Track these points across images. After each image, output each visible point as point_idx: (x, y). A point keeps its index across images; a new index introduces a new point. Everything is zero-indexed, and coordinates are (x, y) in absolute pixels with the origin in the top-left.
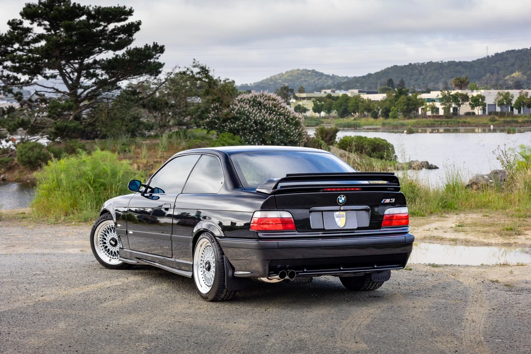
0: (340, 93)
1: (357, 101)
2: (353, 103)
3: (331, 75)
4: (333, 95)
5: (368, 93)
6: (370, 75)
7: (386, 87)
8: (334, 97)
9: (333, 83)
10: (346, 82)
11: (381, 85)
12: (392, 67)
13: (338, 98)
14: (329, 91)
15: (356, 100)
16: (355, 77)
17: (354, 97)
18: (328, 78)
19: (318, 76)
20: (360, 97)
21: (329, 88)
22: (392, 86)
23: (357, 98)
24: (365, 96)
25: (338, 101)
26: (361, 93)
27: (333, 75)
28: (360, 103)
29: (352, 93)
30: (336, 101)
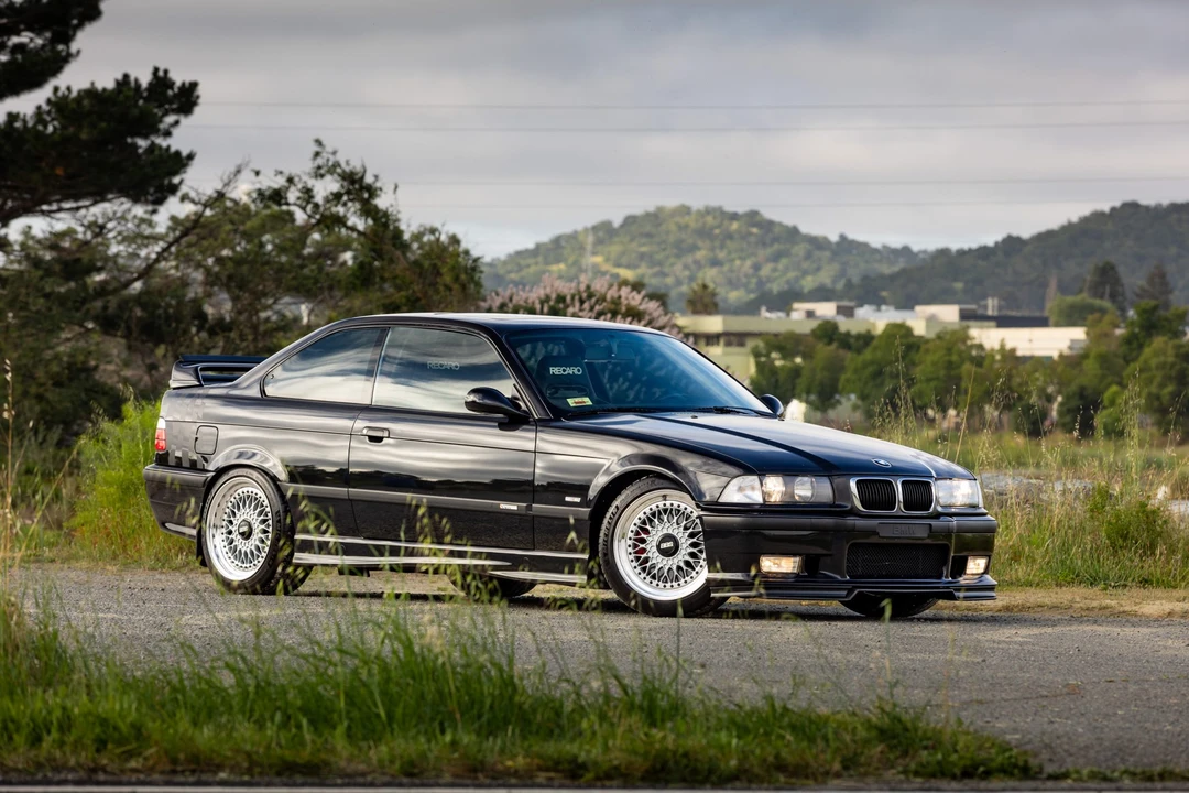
0: (876, 319)
1: (955, 358)
2: (934, 364)
3: (834, 238)
4: (844, 325)
5: (1003, 322)
6: (1012, 244)
7: (1084, 297)
8: (848, 334)
9: (842, 273)
10: (903, 271)
11: (1063, 289)
12: (1113, 209)
13: (866, 339)
14: (826, 310)
15: (949, 350)
16: (944, 252)
17: (939, 337)
18: (817, 254)
19: (776, 240)
20: (967, 337)
21: (822, 294)
22: (1113, 297)
23: (952, 344)
24: (989, 337)
25: (868, 355)
26: (971, 323)
27: (843, 237)
28: (967, 367)
29: (931, 320)
30: (859, 351)
